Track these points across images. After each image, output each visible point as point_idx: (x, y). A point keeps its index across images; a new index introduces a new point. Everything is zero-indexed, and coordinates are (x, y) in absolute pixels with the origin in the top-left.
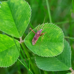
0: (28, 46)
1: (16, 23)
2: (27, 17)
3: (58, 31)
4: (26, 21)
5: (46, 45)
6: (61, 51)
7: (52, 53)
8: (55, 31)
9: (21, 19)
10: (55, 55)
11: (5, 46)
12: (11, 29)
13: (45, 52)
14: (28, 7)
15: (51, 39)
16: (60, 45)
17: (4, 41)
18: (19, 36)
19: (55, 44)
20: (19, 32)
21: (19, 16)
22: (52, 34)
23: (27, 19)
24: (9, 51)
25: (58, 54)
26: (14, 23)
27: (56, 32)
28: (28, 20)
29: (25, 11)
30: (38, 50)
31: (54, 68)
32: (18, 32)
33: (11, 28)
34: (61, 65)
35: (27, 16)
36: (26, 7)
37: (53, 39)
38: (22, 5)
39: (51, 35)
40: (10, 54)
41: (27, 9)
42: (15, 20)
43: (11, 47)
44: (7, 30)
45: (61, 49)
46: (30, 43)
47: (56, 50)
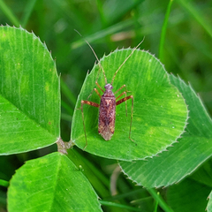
0: (96, 151)
1: (22, 106)
2: (45, 71)
3: (141, 63)
4: (47, 83)
5: (139, 119)
6: (183, 111)
7: (167, 131)
8: (136, 66)
9: (31, 86)
10: (178, 132)
11: (46, 192)
12: (21, 134)
13: (151, 140)
14: (30, 38)
15: (137, 94)
16: (168, 95)
17: (34, 181)
18: (51, 135)
19: (156, 100)
20: (44, 126)
21: (20, 81)
22: (133, 79)
23: (48, 78)
24: (66, 200)
25: (183, 125)
26: (14, 109)
27: (140, 68)
28: (53, 78)
29: (29, 57)
30: (130, 146)
31: (186, 165)
32: (41, 129)
33: (20, 130)
34: (195, 146)
35: (44, 67)
36: (25, 42)
37: (142, 92)
38: (10, 44)
39: (132, 84)
40: (78, 205)
41: (31, 47)
42: (13, 100)
43: (55, 183)
44: (12, 142)
45: (180, 105)
46: (93, 140)
47: (172, 117)
